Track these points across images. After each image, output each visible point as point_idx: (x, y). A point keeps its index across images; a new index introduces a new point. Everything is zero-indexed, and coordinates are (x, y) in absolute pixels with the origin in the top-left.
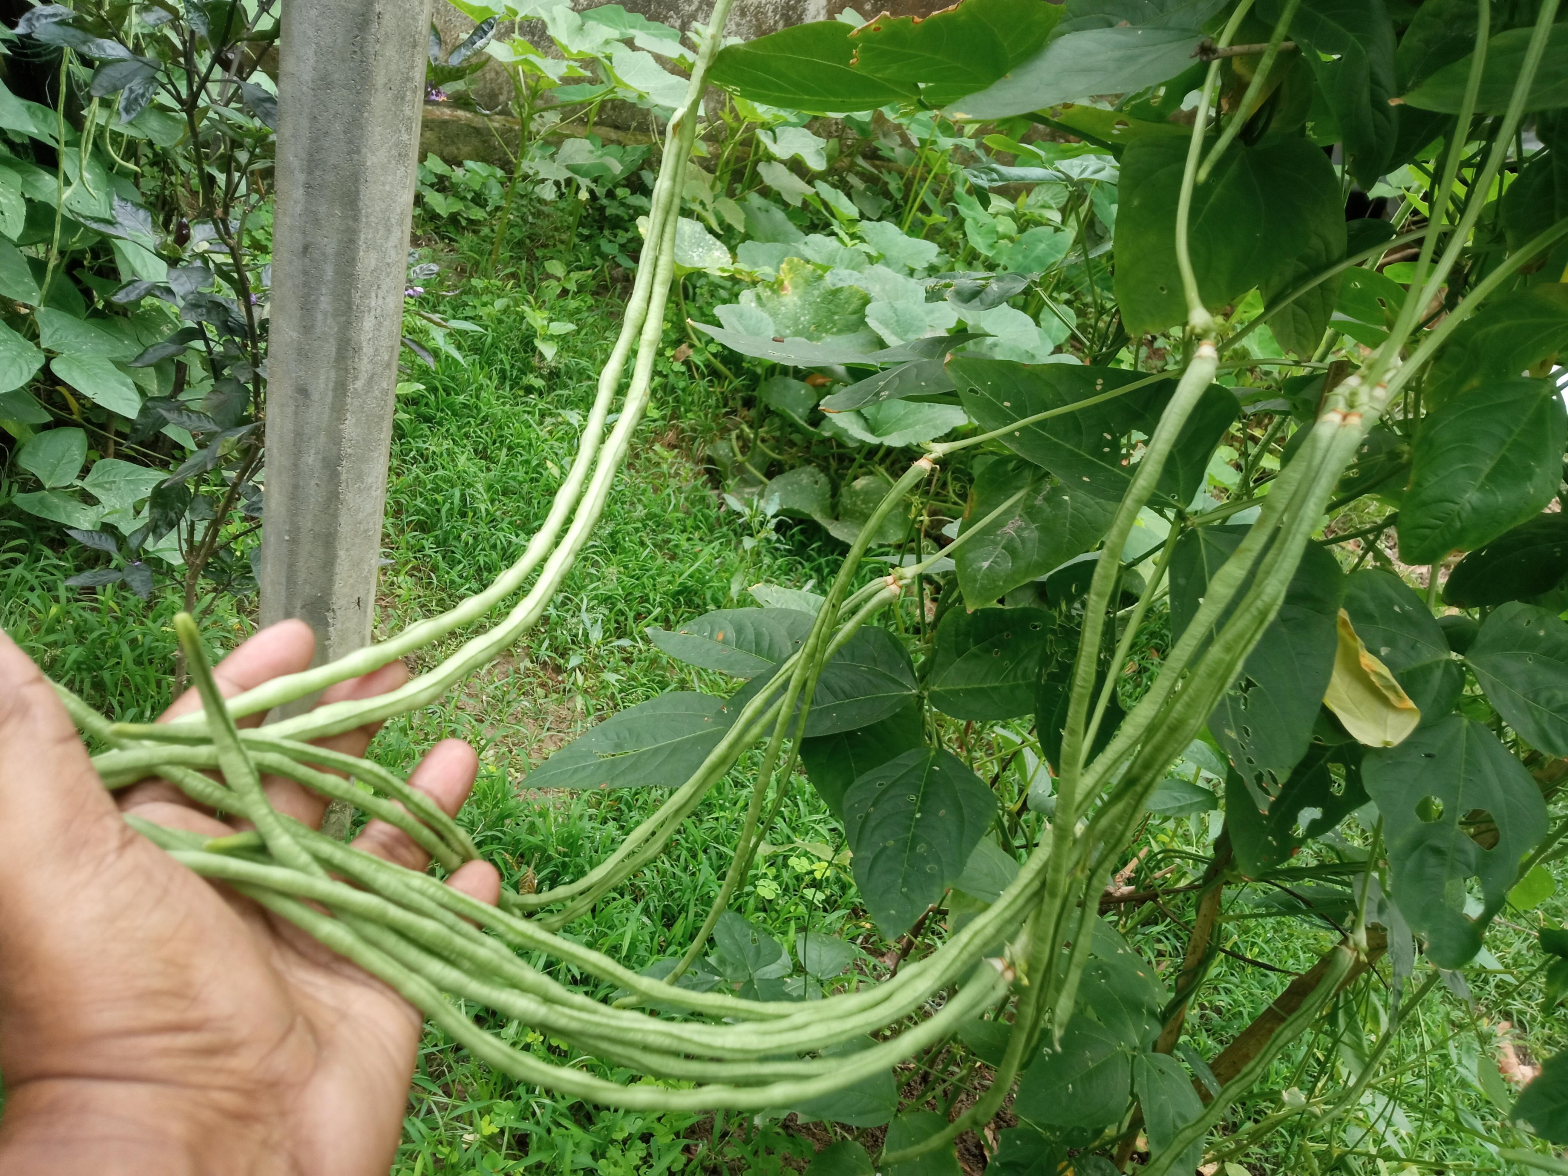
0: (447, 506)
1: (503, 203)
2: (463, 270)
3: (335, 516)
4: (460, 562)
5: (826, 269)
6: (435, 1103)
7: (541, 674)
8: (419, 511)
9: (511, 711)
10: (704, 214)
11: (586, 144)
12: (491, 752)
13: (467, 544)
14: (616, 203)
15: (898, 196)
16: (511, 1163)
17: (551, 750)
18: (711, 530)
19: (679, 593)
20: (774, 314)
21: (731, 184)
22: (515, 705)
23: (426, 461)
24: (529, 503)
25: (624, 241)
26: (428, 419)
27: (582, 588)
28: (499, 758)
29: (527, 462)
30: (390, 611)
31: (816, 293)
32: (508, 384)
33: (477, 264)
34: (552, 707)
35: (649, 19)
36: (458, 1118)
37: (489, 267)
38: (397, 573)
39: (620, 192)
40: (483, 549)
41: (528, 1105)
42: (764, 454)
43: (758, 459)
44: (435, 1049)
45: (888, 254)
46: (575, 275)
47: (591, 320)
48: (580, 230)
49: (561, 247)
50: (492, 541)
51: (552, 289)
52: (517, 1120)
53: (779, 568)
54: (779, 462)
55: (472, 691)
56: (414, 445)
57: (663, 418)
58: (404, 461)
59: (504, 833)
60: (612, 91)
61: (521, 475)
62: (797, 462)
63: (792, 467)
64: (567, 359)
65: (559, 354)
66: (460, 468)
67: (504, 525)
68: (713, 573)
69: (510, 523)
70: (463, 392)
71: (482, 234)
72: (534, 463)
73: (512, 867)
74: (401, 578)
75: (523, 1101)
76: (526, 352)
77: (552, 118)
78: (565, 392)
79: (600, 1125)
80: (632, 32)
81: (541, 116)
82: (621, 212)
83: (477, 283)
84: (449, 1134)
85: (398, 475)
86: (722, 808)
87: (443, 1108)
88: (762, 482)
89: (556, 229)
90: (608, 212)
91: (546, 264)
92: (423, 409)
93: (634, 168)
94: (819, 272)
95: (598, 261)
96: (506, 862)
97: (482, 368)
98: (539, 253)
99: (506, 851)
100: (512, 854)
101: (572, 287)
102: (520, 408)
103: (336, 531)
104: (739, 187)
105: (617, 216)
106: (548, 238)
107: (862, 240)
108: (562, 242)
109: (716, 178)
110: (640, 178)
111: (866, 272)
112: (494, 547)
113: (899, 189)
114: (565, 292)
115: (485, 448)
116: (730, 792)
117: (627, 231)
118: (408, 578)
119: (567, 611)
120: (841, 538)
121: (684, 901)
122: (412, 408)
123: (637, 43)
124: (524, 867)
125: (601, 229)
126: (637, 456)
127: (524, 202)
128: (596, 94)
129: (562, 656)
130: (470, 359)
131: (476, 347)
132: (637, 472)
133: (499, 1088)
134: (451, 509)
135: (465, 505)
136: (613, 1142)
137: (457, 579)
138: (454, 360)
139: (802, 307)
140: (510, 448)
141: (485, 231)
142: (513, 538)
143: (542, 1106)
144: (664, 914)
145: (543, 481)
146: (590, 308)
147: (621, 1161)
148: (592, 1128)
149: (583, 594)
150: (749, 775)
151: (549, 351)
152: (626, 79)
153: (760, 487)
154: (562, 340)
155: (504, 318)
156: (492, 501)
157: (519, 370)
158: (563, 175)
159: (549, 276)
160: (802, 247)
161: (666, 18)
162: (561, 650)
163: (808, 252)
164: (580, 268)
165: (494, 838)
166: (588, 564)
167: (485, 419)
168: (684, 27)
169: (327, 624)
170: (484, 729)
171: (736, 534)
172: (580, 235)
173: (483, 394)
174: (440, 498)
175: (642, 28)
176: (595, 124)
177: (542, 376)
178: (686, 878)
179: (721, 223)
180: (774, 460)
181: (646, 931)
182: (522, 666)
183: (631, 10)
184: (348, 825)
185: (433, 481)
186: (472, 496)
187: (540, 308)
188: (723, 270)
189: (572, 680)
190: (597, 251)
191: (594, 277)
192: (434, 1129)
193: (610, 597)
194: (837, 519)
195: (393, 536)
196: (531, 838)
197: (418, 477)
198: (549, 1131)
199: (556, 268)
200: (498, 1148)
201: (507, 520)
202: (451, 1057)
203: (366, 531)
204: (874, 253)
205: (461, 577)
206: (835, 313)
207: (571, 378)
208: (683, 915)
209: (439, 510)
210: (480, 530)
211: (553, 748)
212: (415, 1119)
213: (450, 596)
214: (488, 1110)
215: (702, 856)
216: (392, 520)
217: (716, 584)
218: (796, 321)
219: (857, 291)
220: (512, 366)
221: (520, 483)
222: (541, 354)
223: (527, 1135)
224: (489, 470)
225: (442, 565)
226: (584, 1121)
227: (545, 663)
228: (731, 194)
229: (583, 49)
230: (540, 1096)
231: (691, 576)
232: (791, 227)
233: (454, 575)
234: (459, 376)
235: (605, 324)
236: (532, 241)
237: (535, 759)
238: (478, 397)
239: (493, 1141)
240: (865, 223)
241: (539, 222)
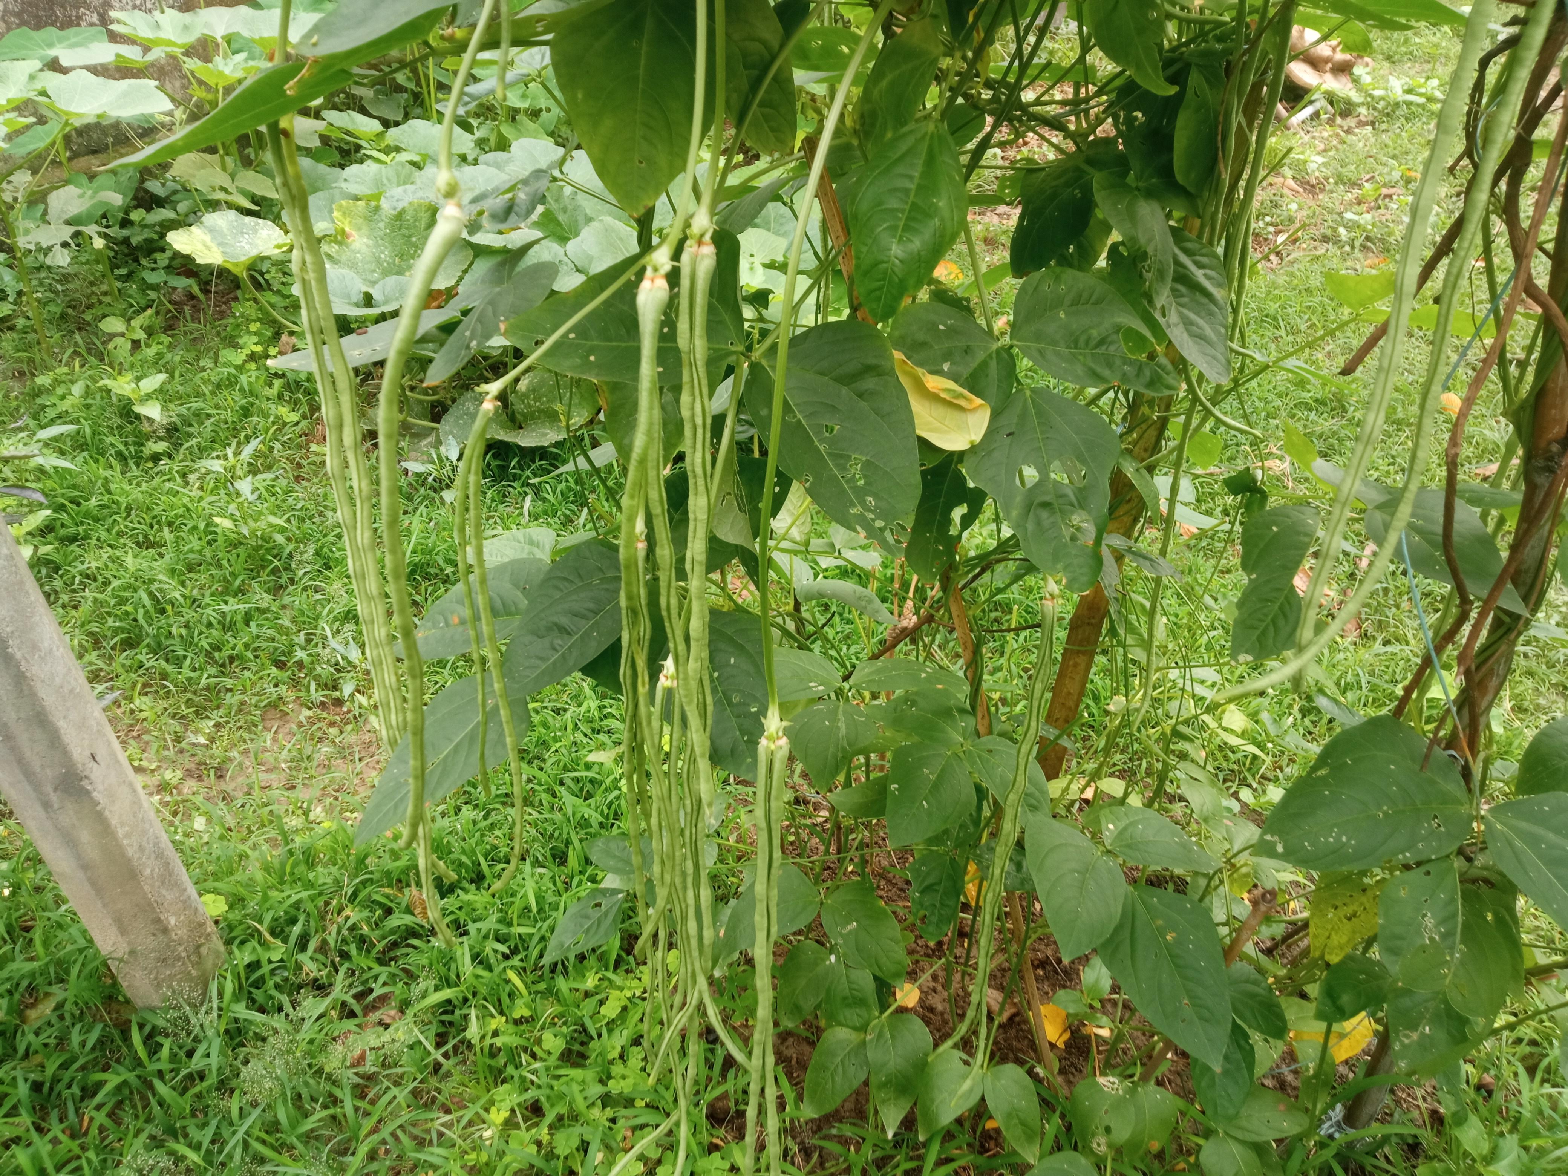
0: (141, 611)
1: (21, 286)
2: (22, 374)
3: (33, 695)
4: (185, 657)
5: (377, 197)
6: (443, 1125)
7: (325, 715)
8: (116, 631)
9: (315, 763)
10: (229, 198)
11: (71, 190)
12: (319, 809)
13: (181, 637)
14: (137, 229)
15: (411, 86)
16: (534, 1131)
17: (373, 777)
18: (410, 499)
19: (413, 572)
20: (352, 265)
21: (241, 153)
22: (316, 756)
23: (95, 580)
24: (220, 566)
25: (167, 262)
26: (73, 539)
27: (316, 618)
28: (329, 810)
29: (195, 528)
30: (145, 737)
31: (381, 225)
32: (131, 463)
33: (31, 361)
34: (352, 738)
35: (62, 28)
36: (470, 1124)
37: (45, 357)
38: (130, 699)
39: (136, 216)
40: (200, 634)
41: (523, 1079)
42: (421, 402)
43: (417, 409)
44: (415, 1084)
45: (431, 152)
46: (136, 323)
47: (177, 359)
48: (117, 272)
49: (107, 299)
50: (205, 621)
51: (122, 346)
52: (520, 1093)
53: (493, 500)
54: (438, 401)
55: (267, 766)
56: (74, 571)
57: (304, 417)
58: (74, 591)
59: (371, 873)
60: (67, 123)
61: (196, 544)
62: (455, 394)
63: (454, 400)
64: (177, 410)
65: (165, 409)
66: (132, 569)
67: (207, 600)
68: (434, 537)
69: (212, 595)
70: (91, 494)
71: (19, 327)
72: (202, 526)
73: (396, 897)
74: (137, 702)
75: (516, 1078)
76: (131, 423)
77: (23, 179)
78: (193, 442)
79: (594, 1055)
80: (53, 52)
81: (9, 182)
82: (147, 234)
83: (42, 380)
84: (469, 1141)
85: (75, 607)
86: (556, 739)
87: (449, 1125)
88: (433, 429)
89: (92, 284)
90: (134, 241)
91: (101, 325)
92: (62, 532)
93: (135, 185)
94: (373, 203)
95: (153, 295)
96: (387, 897)
97: (96, 461)
98: (88, 317)
99: (382, 886)
100: (390, 886)
101: (141, 335)
102: (157, 480)
103: (43, 707)
104: (250, 151)
105: (146, 240)
106: (88, 297)
107: (398, 149)
108: (105, 294)
109: (222, 157)
110: (147, 191)
111: (418, 181)
112: (210, 625)
113: (409, 79)
114: (136, 344)
115: (146, 537)
116: (556, 722)
117: (163, 250)
118: (144, 698)
119: (316, 645)
120: (533, 445)
121: (565, 836)
122: (50, 537)
123: (64, 62)
124: (406, 891)
125: (136, 260)
126: (299, 466)
127: (43, 274)
128: (52, 132)
129: (335, 688)
130: (80, 459)
131: (79, 444)
132: (308, 480)
133: (491, 1080)
134: (147, 612)
135: (158, 601)
136: (611, 1062)
137: (192, 674)
138: (65, 470)
139: (377, 245)
140: (170, 524)
141: (21, 322)
142: (224, 607)
143: (534, 1072)
144: (554, 857)
145: (221, 539)
146: (171, 347)
147: (627, 1072)
148: (588, 1062)
149: (322, 623)
150: (565, 697)
151: (153, 411)
152: (73, 109)
153: (434, 433)
154: (162, 394)
155: (89, 401)
156: (183, 584)
157: (135, 443)
158: (67, 233)
159: (112, 336)
160: (344, 185)
161: (79, 18)
162: (330, 683)
163: (353, 188)
164: (138, 313)
165: (364, 883)
166: (309, 592)
167: (129, 509)
168: (104, 21)
169: (88, 793)
170: (300, 794)
171: (435, 491)
172: (119, 278)
173: (113, 487)
174: (129, 608)
175: (60, 40)
176: (70, 159)
177: (161, 439)
178: (558, 816)
179: (254, 200)
180: (432, 402)
181: (546, 879)
182: (302, 718)
183: (38, 27)
184: (222, 948)
185: (114, 596)
186: (161, 590)
187: (120, 373)
188: (279, 246)
189: (356, 705)
190: (146, 287)
191: (157, 313)
192: (454, 1145)
193: (349, 612)
194: (521, 427)
195: (105, 667)
196: (398, 863)
197: (96, 600)
198: (552, 1088)
199: (113, 324)
200: (517, 1127)
201: (207, 593)
202: (434, 1082)
203: (72, 691)
204: (416, 158)
205: (194, 670)
206: (410, 236)
207: (190, 425)
208: (571, 848)
209: (135, 620)
210: (187, 617)
211: (374, 774)
212: (431, 1149)
213: (195, 693)
214: (492, 1103)
215: (562, 791)
216: (95, 653)
217: (442, 547)
218: (378, 261)
219: (420, 205)
220: (126, 444)
221: (200, 552)
222: (148, 419)
223: (537, 1101)
224: (161, 556)
225: (169, 668)
226: (579, 1060)
227: (323, 704)
228: (247, 163)
229: (11, 95)
230: (529, 1064)
231: (414, 552)
232: (323, 168)
233: (186, 672)
234: (78, 481)
235: (193, 354)
236: (74, 308)
237: (363, 792)
238: (110, 493)
239: (510, 1124)
240: (393, 131)
241: (71, 286)
